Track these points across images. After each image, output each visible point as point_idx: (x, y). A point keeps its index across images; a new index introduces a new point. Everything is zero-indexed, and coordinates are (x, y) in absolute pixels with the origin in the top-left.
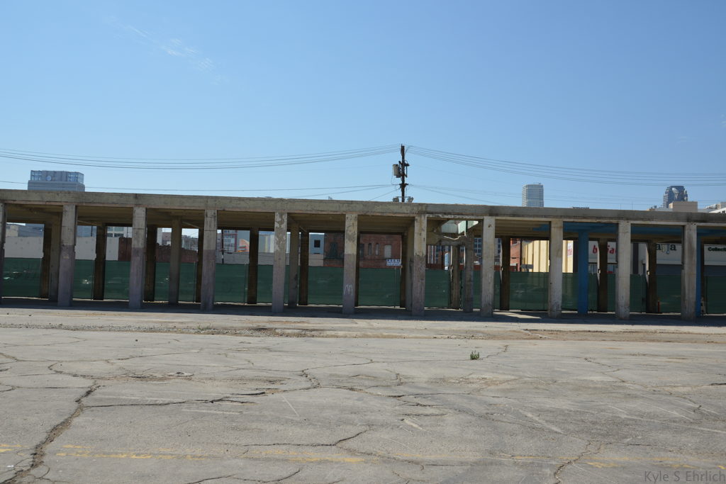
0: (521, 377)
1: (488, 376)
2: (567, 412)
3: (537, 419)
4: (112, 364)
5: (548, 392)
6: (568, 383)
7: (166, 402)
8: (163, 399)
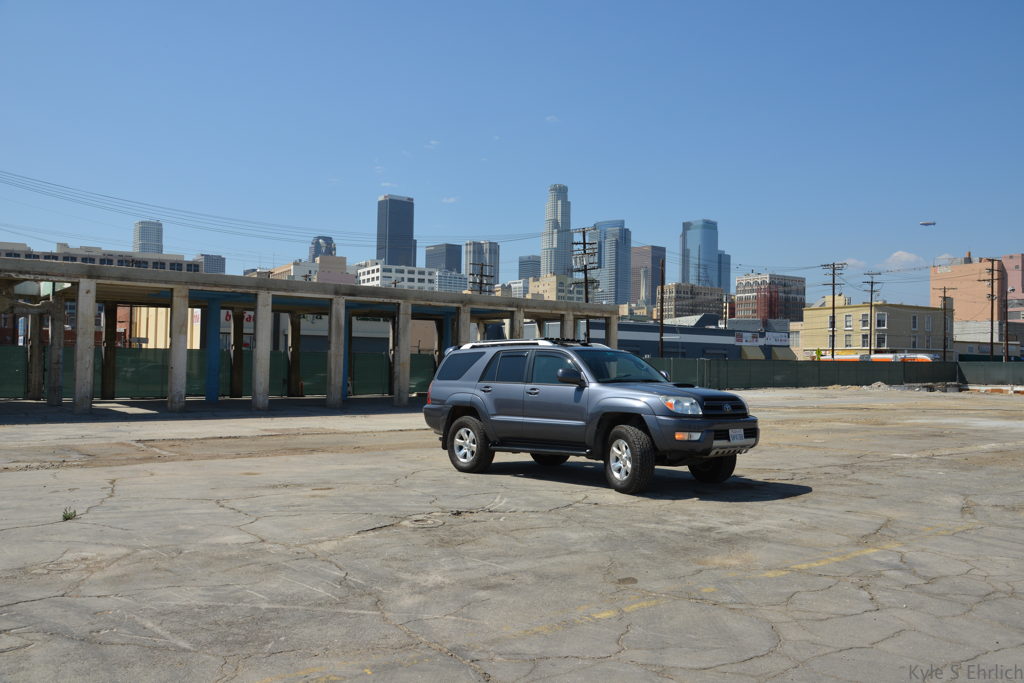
0: (135, 549)
1: (89, 552)
2: (197, 610)
3: (158, 629)
5: (170, 574)
6: (196, 553)
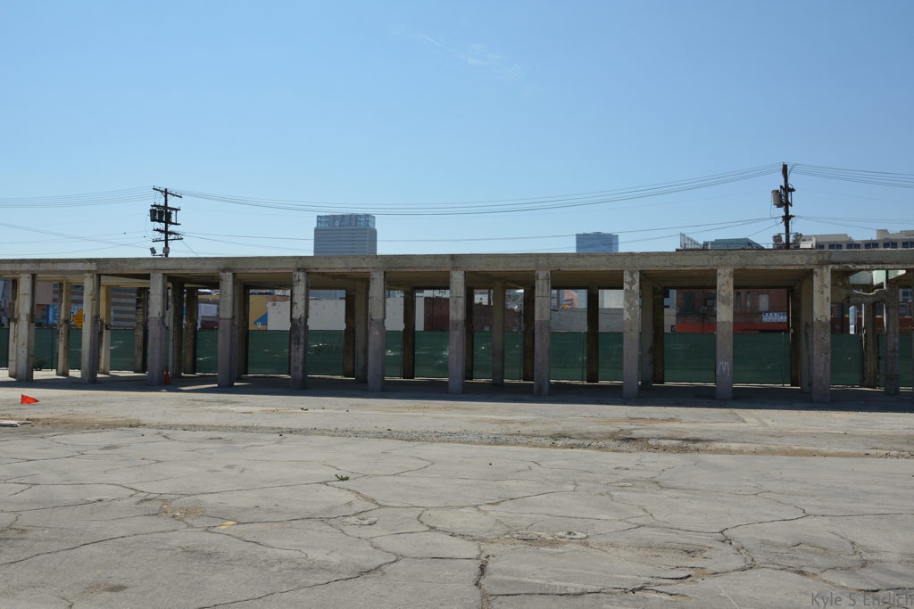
4: (486, 513)
7: (579, 591)
8: (573, 585)
